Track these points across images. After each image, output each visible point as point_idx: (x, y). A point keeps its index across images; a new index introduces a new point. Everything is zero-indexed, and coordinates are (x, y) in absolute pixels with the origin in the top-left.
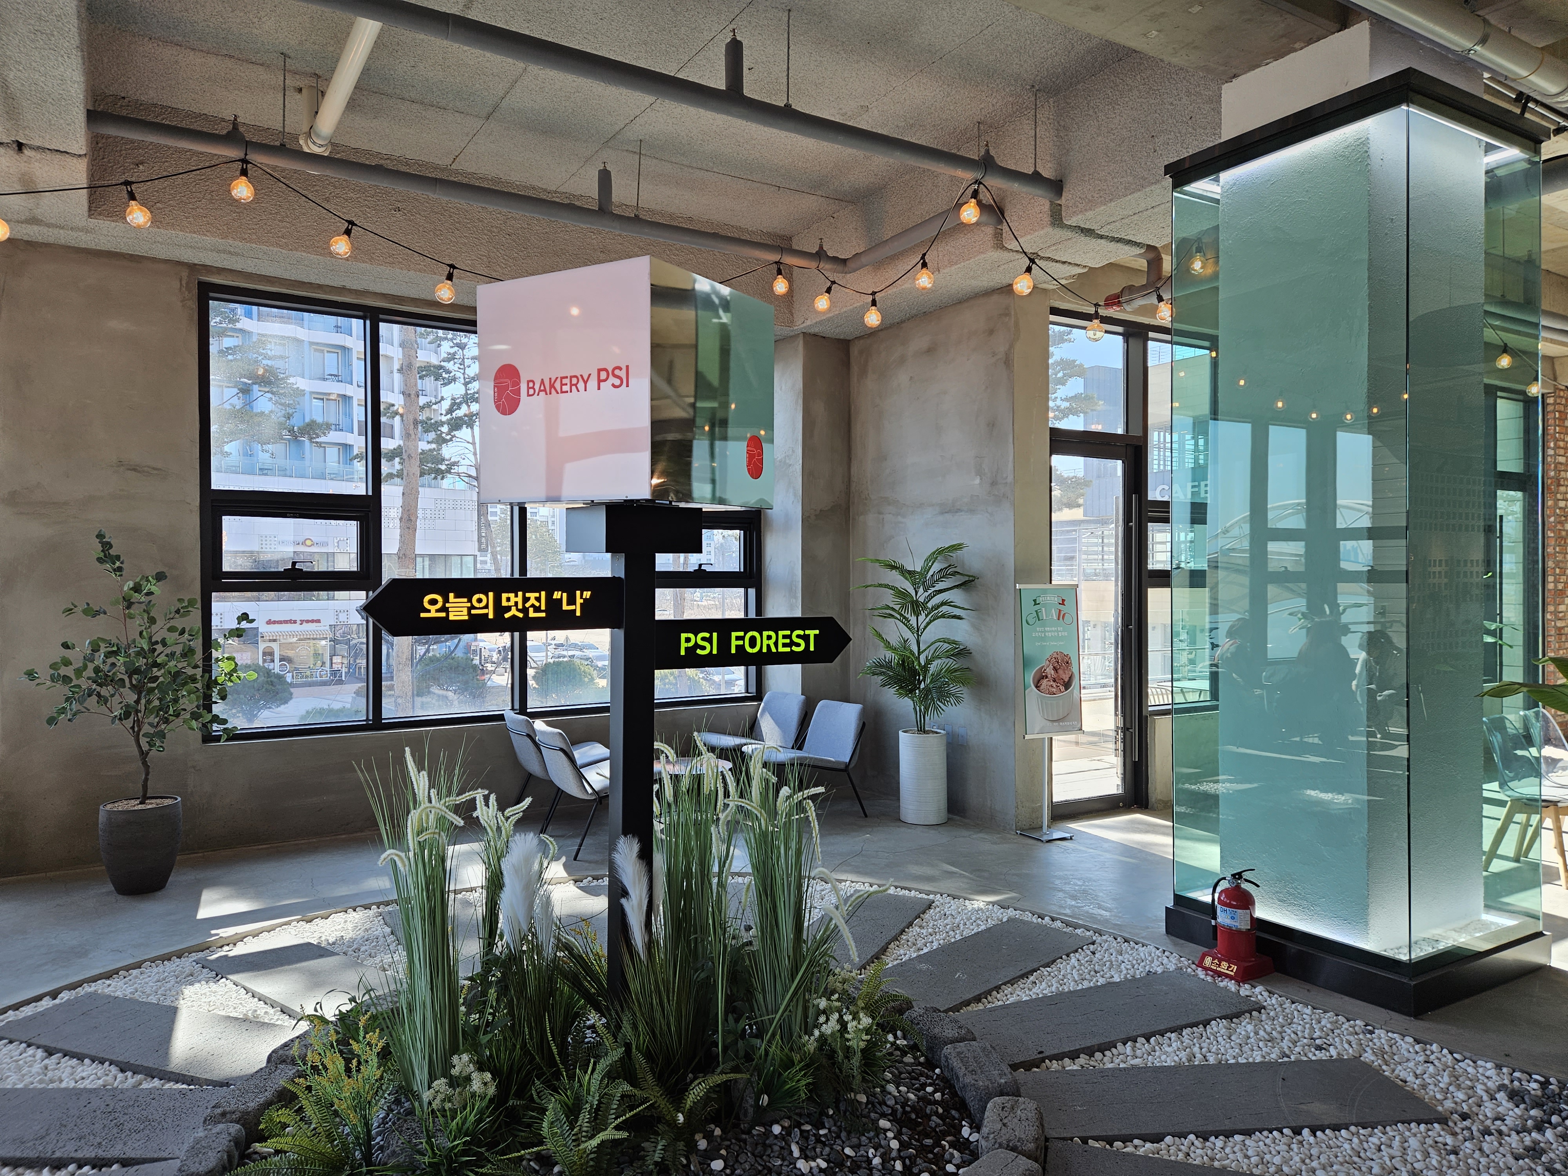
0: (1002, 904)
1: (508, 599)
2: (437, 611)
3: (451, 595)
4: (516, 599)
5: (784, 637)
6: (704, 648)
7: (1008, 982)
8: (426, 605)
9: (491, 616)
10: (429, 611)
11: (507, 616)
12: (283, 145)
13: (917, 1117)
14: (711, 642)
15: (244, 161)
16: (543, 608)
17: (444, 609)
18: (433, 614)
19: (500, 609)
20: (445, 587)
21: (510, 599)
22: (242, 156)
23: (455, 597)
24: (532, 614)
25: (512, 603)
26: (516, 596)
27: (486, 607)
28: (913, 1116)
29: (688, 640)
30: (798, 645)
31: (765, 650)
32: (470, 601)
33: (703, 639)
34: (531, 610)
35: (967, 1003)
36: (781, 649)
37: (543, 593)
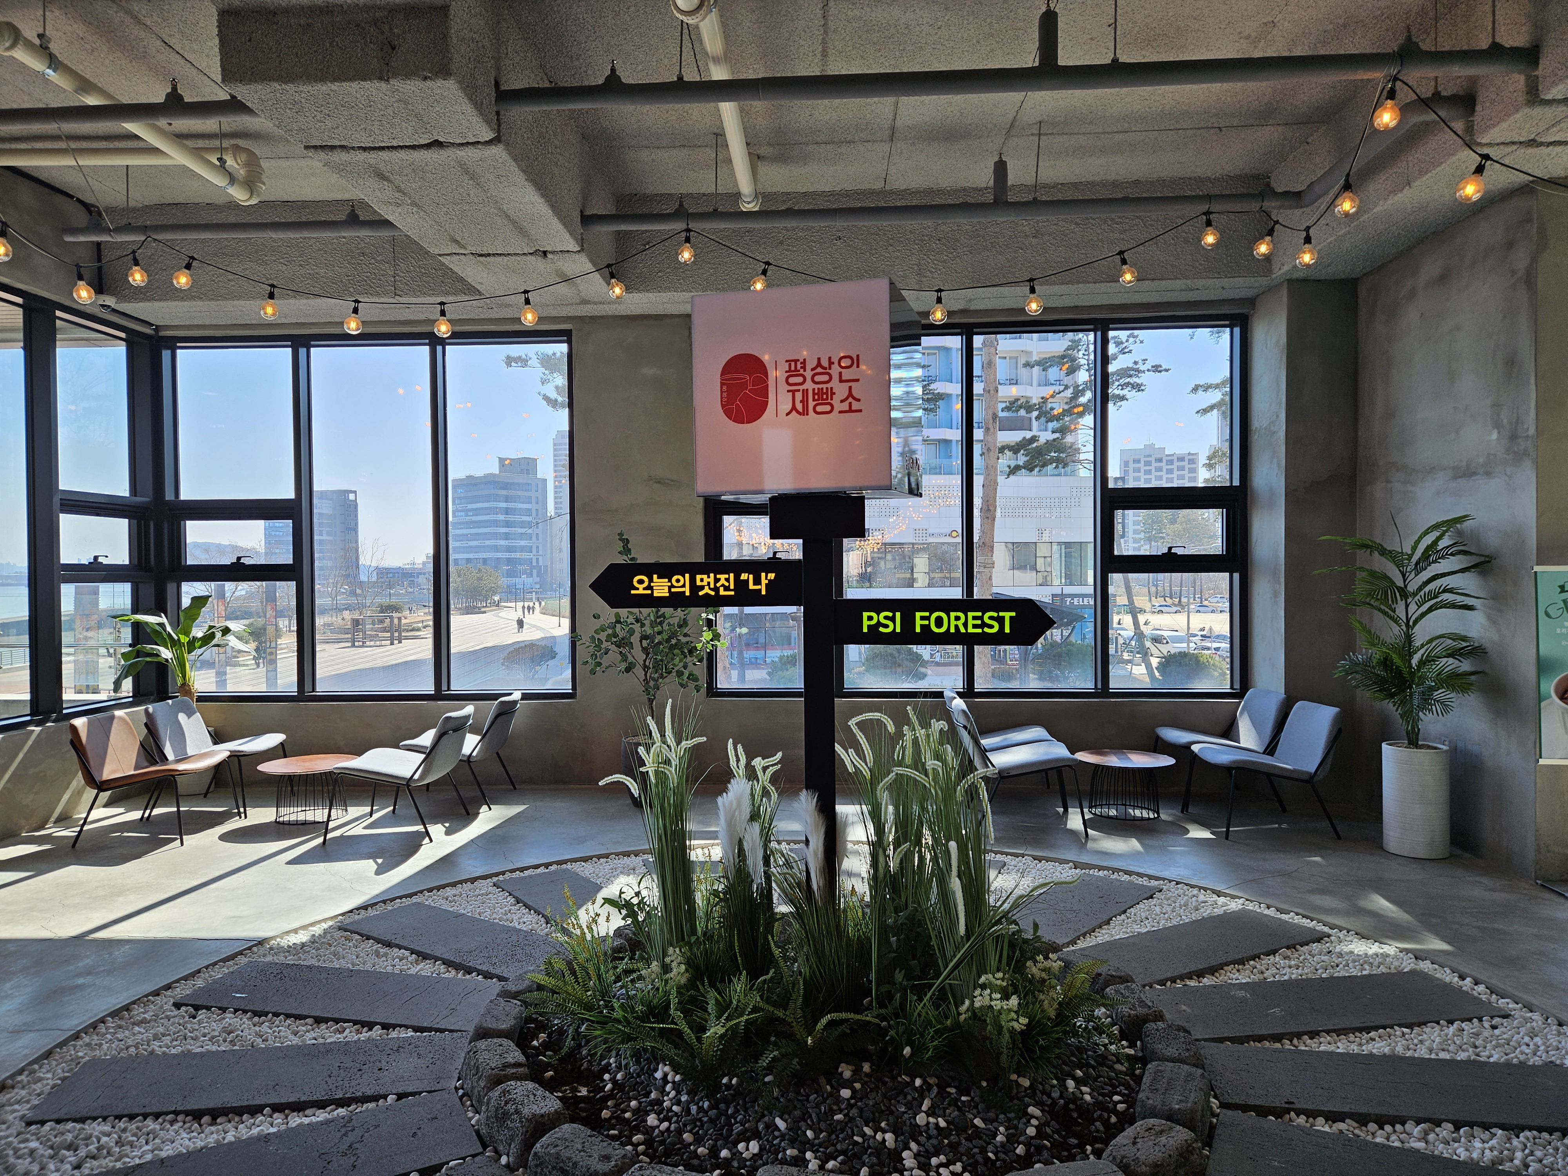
0: (1418, 954)
1: (702, 580)
2: (644, 589)
3: (655, 576)
4: (709, 580)
5: (974, 618)
6: (887, 626)
7: (1334, 1031)
8: (635, 584)
9: (687, 594)
10: (638, 589)
11: (701, 593)
12: (715, 210)
13: (1079, 1117)
14: (894, 621)
15: (688, 230)
16: (732, 587)
17: (649, 587)
18: (641, 591)
19: (695, 588)
20: (649, 570)
21: (705, 580)
22: (684, 226)
23: (658, 578)
24: (722, 592)
25: (705, 583)
26: (709, 577)
27: (684, 586)
28: (1075, 1115)
29: (870, 618)
30: (991, 627)
31: (952, 630)
32: (670, 581)
33: (886, 618)
34: (722, 589)
35: (1260, 1039)
36: (971, 630)
37: (732, 575)
